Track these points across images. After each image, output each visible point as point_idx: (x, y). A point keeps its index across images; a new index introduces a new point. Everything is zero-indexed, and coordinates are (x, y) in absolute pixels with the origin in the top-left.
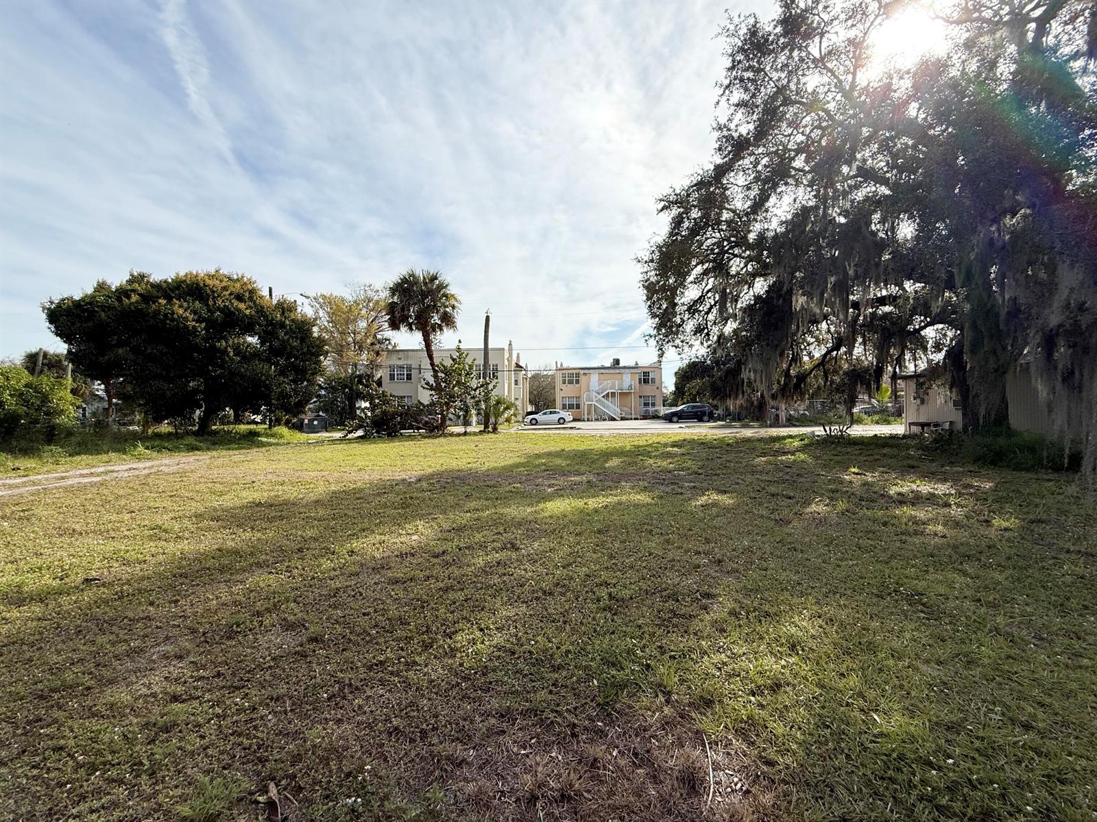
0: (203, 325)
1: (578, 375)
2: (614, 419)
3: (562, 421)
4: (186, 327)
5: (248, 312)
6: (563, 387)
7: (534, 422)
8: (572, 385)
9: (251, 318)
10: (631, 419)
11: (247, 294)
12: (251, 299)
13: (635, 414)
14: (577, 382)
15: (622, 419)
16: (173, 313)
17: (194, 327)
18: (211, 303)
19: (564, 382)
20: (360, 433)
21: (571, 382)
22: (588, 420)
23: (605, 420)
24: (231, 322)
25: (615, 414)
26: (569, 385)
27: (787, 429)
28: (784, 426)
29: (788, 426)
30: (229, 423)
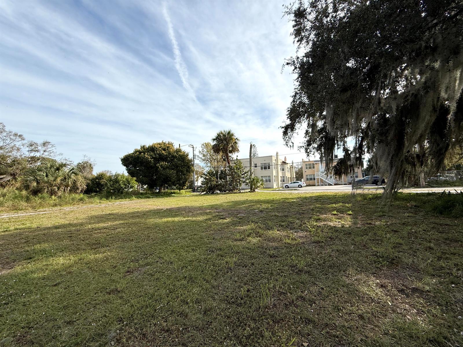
0: (153, 160)
1: (313, 164)
2: (331, 185)
3: (300, 186)
4: (148, 160)
5: (165, 154)
6: (306, 170)
7: (287, 187)
8: (311, 169)
9: (166, 156)
10: (342, 184)
11: (167, 148)
12: (168, 150)
13: (345, 182)
14: (314, 167)
15: (335, 185)
16: (145, 156)
17: (150, 160)
18: (155, 152)
19: (307, 168)
20: (205, 193)
21: (310, 168)
22: (317, 186)
23: (326, 185)
24: (162, 158)
25: (332, 183)
26: (309, 169)
27: (428, 189)
28: (424, 187)
29: (427, 187)
30: (174, 190)
